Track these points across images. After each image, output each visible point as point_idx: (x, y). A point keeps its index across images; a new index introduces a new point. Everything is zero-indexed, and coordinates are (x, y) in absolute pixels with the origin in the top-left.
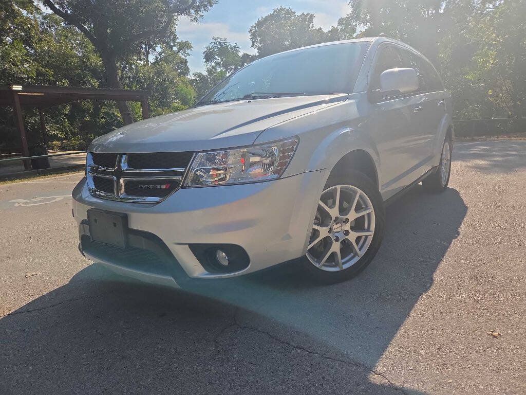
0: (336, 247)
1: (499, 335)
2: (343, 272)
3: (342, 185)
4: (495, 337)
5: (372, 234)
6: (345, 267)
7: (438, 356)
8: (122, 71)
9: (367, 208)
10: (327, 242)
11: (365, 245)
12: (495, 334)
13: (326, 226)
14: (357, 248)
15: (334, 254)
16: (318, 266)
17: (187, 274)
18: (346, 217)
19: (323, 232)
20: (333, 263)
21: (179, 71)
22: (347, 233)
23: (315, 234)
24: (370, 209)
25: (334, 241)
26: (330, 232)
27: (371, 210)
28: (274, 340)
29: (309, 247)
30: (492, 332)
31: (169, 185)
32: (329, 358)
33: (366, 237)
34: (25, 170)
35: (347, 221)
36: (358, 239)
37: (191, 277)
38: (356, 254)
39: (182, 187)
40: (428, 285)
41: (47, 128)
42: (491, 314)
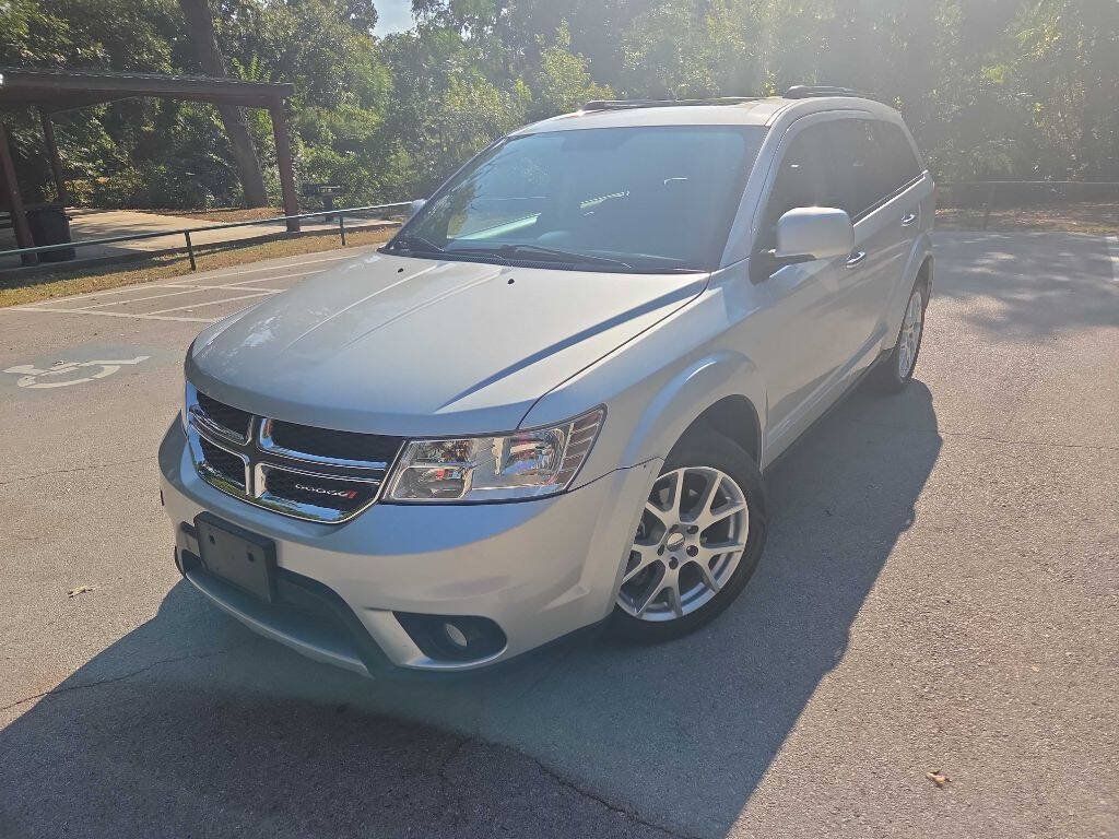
0: (671, 577)
1: (947, 780)
2: (682, 620)
3: (686, 469)
4: (939, 785)
5: (742, 548)
6: (686, 610)
7: (834, 825)
8: (224, 20)
9: (734, 504)
10: (655, 570)
11: (726, 571)
12: (940, 778)
13: (654, 542)
14: (710, 574)
15: (666, 591)
16: (634, 613)
17: (389, 660)
18: (693, 523)
19: (648, 554)
20: (666, 604)
21: (353, 16)
22: (693, 551)
23: (634, 558)
24: (738, 504)
25: (667, 566)
26: (660, 552)
27: (743, 505)
28: (548, 776)
29: (626, 579)
30: (935, 774)
31: (355, 493)
32: (644, 823)
33: (730, 555)
34: (23, 265)
35: (694, 529)
36: (713, 562)
37: (397, 664)
38: (708, 586)
39: (380, 502)
40: (838, 652)
41: (62, 155)
42: (941, 729)
